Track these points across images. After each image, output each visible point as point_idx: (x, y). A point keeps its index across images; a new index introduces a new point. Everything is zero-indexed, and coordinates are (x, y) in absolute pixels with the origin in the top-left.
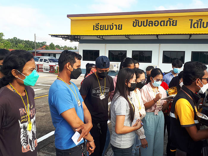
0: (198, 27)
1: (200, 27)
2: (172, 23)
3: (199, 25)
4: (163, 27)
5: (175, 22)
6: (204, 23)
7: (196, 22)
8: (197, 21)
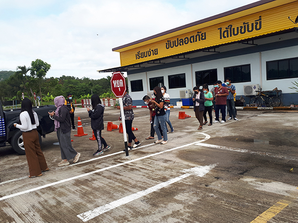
0: (228, 37)
1: (231, 36)
2: (201, 36)
3: (229, 32)
4: (193, 43)
5: (203, 35)
6: (234, 29)
7: (225, 30)
8: (226, 28)
